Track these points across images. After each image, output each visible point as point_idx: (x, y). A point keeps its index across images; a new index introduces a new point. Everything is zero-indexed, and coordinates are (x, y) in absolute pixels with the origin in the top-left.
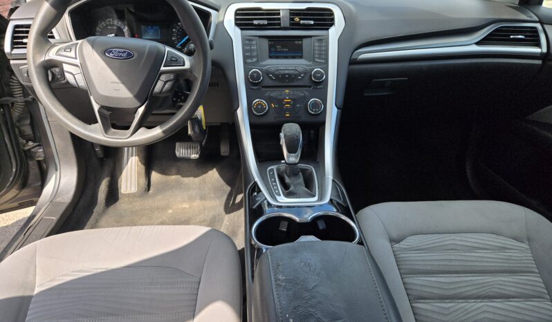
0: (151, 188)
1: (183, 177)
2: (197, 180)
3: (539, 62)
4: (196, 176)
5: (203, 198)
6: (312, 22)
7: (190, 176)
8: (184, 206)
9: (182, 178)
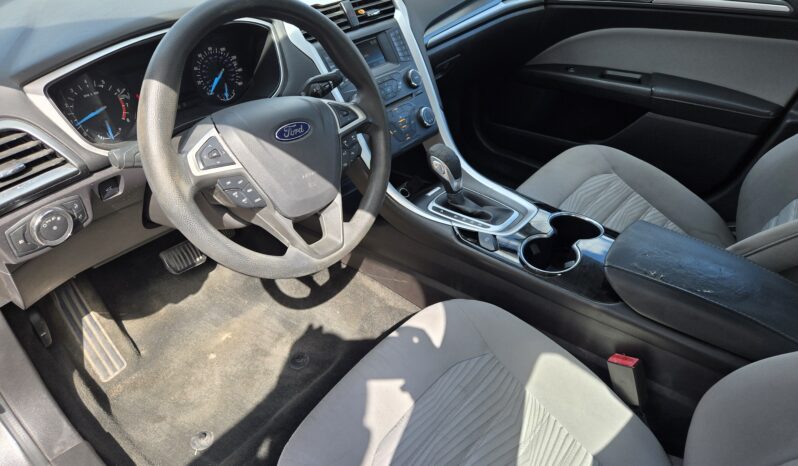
0: (140, 348)
1: (176, 302)
2: (200, 295)
3: (542, 8)
4: (195, 290)
5: (235, 312)
6: (376, 12)
7: (187, 296)
8: (224, 338)
9: (177, 305)
